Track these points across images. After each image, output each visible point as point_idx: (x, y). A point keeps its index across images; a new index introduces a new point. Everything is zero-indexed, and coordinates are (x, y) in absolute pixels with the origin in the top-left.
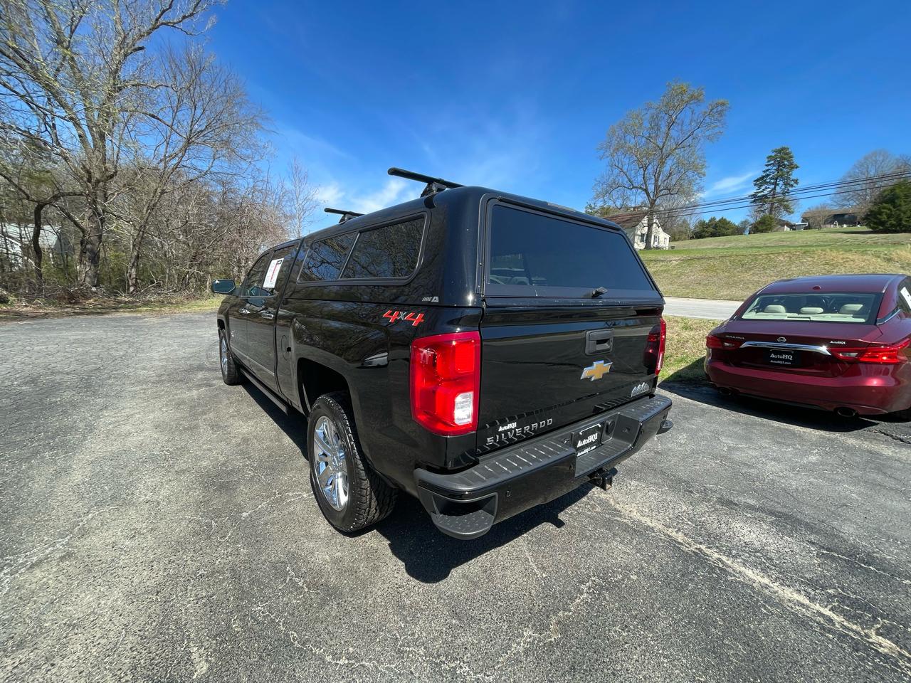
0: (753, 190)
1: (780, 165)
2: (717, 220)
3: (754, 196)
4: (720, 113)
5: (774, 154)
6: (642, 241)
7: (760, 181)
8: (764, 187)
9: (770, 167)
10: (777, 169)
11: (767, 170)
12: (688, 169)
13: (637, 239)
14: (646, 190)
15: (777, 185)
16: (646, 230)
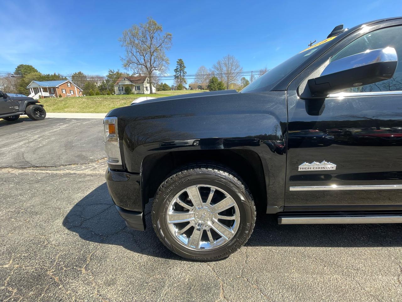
0: (175, 74)
1: (180, 65)
2: (164, 84)
3: (175, 76)
4: (170, 38)
5: (178, 61)
6: (147, 90)
7: (176, 70)
8: (177, 73)
9: (178, 66)
10: (180, 67)
11: (177, 67)
12: (163, 60)
13: (145, 89)
14: (146, 67)
15: (181, 73)
16: (148, 85)
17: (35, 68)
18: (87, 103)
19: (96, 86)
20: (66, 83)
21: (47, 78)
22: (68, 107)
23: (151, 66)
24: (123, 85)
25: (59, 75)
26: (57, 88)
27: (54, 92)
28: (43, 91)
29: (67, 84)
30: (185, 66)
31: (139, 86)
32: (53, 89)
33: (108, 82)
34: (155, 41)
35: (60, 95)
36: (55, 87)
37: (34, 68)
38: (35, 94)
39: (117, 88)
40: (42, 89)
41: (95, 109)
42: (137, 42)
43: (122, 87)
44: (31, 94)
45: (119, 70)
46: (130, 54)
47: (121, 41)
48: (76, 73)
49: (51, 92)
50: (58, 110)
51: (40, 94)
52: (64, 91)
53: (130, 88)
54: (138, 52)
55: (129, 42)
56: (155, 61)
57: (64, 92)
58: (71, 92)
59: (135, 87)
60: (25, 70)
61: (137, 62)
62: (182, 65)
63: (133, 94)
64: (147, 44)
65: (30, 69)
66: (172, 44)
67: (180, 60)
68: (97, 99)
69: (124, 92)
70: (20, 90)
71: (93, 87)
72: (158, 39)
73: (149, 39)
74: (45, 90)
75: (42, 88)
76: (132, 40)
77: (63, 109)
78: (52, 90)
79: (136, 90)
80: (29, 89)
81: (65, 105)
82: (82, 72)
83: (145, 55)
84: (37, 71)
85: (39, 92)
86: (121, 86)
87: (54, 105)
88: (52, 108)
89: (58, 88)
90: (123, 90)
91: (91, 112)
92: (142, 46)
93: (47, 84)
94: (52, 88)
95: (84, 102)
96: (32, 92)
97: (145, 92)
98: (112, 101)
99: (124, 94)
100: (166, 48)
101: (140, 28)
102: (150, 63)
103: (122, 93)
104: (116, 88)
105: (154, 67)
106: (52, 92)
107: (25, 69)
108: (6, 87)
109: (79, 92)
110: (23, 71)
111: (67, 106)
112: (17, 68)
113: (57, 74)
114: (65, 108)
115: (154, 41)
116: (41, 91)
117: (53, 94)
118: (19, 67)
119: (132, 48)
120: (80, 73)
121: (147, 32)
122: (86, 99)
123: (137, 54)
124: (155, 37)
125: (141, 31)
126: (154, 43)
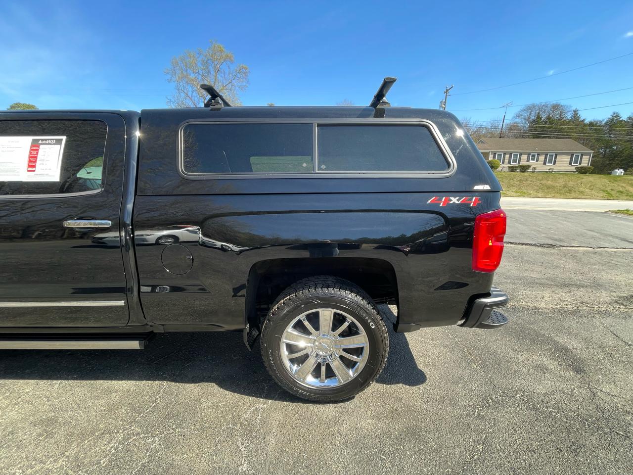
4: (245, 73)
42: (192, 76)
46: (183, 95)
47: (168, 73)
55: (181, 77)
64: (210, 80)
66: (248, 81)
72: (227, 74)
73: (213, 72)
76: (185, 73)
100: (240, 87)
101: (198, 55)
118: (12, 107)
119: (185, 85)
121: (210, 62)
123: (195, 94)
124: (222, 71)
125: (200, 59)
126: (220, 78)
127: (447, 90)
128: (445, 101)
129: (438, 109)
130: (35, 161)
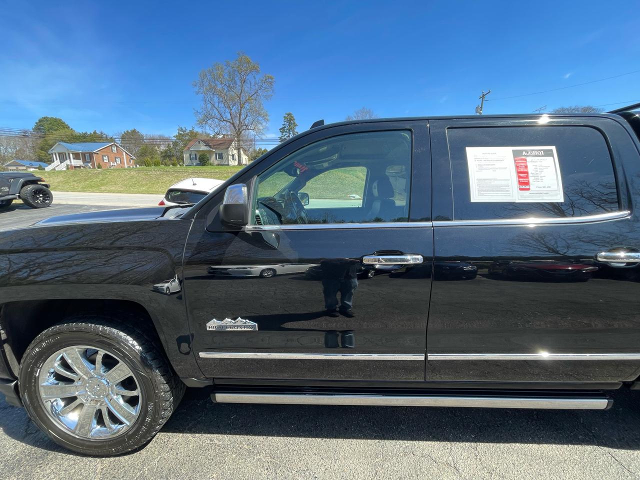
0: (280, 135)
1: (289, 122)
2: (263, 149)
3: (281, 138)
4: (270, 83)
5: (286, 116)
6: (233, 159)
7: (282, 130)
8: (284, 134)
9: (285, 123)
10: (289, 125)
11: (284, 125)
12: (260, 115)
13: (230, 157)
14: (233, 124)
15: (290, 134)
16: (235, 152)
17: (66, 123)
18: (136, 178)
19: (157, 150)
20: (110, 147)
21: (83, 138)
22: (106, 184)
23: (240, 123)
24: (197, 151)
25: (102, 133)
26: (95, 153)
27: (91, 160)
28: (74, 159)
29: (112, 148)
30: (296, 123)
31: (222, 153)
32: (90, 155)
33: (176, 146)
34: (249, 86)
35: (99, 164)
36: (91, 152)
37: (64, 123)
38: (61, 162)
39: (188, 155)
40: (71, 155)
41: (148, 189)
42: (219, 87)
43: (196, 154)
44: (54, 162)
45: (193, 128)
46: (209, 106)
47: (196, 86)
48: (128, 131)
49: (86, 160)
50: (91, 188)
51: (68, 162)
52: (106, 159)
53: (208, 156)
54: (222, 101)
55: (208, 88)
56: (247, 115)
57: (106, 161)
58: (117, 160)
59: (214, 156)
60: (50, 126)
61: (219, 116)
62: (292, 122)
63: (212, 165)
64: (236, 91)
65: (57, 124)
66: (273, 91)
67: (289, 114)
68: (153, 172)
69: (198, 161)
70: (40, 155)
71: (153, 153)
72: (253, 84)
73: (239, 83)
74: (77, 156)
75: (73, 154)
76: (213, 84)
77: (98, 186)
78: (87, 157)
79: (216, 159)
80: (52, 154)
81: (102, 180)
82: (137, 130)
83: (231, 106)
84: (69, 127)
85: (66, 159)
86: (193, 153)
87: (86, 180)
88: (82, 184)
89: (98, 154)
90: (196, 159)
91: (142, 193)
92: (228, 93)
93: (80, 148)
94: (88, 153)
95: (132, 177)
96: (57, 159)
97: (230, 163)
98: (177, 176)
99: (198, 165)
100: (265, 97)
101: (225, 67)
102: (240, 118)
103: (194, 164)
104: (186, 156)
105: (245, 125)
106: (88, 159)
107: (51, 123)
108: (19, 151)
109: (130, 160)
110: (46, 126)
111: (105, 181)
112: (38, 121)
113: (98, 132)
114: (102, 185)
115: (246, 88)
116: (70, 158)
117: (89, 162)
118: (40, 121)
119: (212, 96)
120: (134, 131)
121: (236, 73)
122: (137, 172)
123: (220, 105)
124: (248, 81)
125: (226, 71)
126: (246, 89)
127: (483, 95)
128: (482, 105)
129: (474, 114)
130: (527, 177)
